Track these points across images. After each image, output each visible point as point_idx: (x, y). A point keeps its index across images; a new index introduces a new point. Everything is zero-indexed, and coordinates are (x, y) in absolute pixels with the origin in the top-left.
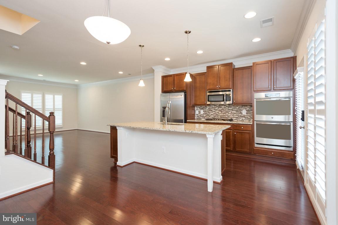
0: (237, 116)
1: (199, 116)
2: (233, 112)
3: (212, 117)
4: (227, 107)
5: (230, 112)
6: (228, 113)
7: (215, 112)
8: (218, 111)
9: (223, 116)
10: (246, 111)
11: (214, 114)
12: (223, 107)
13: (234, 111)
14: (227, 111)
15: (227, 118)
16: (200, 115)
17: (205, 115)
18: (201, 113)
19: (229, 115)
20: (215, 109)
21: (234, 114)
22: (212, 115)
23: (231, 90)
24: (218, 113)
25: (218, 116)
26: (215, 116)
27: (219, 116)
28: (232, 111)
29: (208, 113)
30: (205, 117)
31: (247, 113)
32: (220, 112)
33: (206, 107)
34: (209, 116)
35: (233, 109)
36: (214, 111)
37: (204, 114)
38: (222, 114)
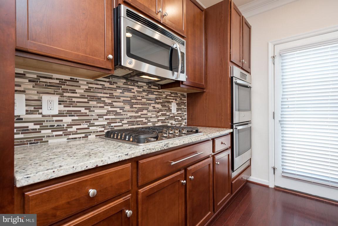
0: (163, 118)
1: (31, 126)
2: (157, 106)
3: (103, 126)
4: (144, 91)
5: (151, 108)
6: (147, 109)
7: (112, 106)
8: (121, 104)
9: (136, 117)
10: (177, 104)
11: (109, 112)
12: (134, 91)
13: (158, 103)
14: (144, 104)
15: (145, 123)
16: (36, 123)
17: (68, 120)
18: (45, 111)
19: (149, 114)
20: (111, 96)
21: (158, 112)
22: (100, 116)
23: (185, 41)
24: (122, 108)
25: (122, 120)
26: (114, 121)
27: (125, 121)
28: (156, 103)
29: (83, 110)
30: (70, 126)
31: (178, 110)
32: (127, 107)
33: (72, 80)
34: (88, 121)
35: (156, 99)
36: (108, 101)
37: (61, 114)
38: (134, 114)
